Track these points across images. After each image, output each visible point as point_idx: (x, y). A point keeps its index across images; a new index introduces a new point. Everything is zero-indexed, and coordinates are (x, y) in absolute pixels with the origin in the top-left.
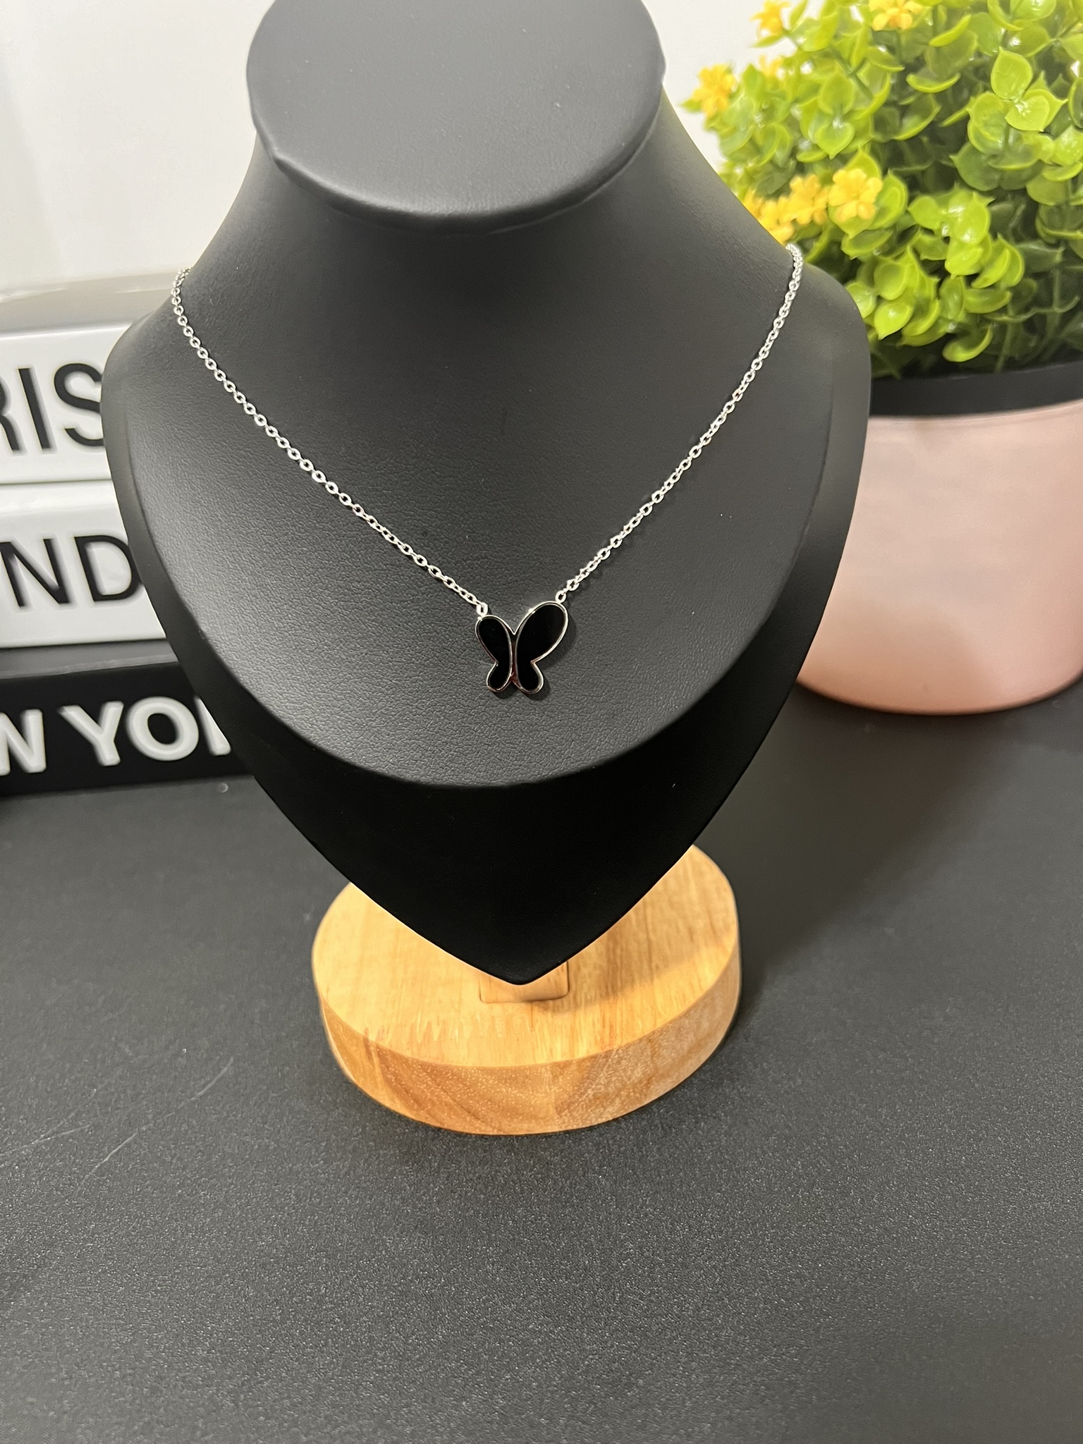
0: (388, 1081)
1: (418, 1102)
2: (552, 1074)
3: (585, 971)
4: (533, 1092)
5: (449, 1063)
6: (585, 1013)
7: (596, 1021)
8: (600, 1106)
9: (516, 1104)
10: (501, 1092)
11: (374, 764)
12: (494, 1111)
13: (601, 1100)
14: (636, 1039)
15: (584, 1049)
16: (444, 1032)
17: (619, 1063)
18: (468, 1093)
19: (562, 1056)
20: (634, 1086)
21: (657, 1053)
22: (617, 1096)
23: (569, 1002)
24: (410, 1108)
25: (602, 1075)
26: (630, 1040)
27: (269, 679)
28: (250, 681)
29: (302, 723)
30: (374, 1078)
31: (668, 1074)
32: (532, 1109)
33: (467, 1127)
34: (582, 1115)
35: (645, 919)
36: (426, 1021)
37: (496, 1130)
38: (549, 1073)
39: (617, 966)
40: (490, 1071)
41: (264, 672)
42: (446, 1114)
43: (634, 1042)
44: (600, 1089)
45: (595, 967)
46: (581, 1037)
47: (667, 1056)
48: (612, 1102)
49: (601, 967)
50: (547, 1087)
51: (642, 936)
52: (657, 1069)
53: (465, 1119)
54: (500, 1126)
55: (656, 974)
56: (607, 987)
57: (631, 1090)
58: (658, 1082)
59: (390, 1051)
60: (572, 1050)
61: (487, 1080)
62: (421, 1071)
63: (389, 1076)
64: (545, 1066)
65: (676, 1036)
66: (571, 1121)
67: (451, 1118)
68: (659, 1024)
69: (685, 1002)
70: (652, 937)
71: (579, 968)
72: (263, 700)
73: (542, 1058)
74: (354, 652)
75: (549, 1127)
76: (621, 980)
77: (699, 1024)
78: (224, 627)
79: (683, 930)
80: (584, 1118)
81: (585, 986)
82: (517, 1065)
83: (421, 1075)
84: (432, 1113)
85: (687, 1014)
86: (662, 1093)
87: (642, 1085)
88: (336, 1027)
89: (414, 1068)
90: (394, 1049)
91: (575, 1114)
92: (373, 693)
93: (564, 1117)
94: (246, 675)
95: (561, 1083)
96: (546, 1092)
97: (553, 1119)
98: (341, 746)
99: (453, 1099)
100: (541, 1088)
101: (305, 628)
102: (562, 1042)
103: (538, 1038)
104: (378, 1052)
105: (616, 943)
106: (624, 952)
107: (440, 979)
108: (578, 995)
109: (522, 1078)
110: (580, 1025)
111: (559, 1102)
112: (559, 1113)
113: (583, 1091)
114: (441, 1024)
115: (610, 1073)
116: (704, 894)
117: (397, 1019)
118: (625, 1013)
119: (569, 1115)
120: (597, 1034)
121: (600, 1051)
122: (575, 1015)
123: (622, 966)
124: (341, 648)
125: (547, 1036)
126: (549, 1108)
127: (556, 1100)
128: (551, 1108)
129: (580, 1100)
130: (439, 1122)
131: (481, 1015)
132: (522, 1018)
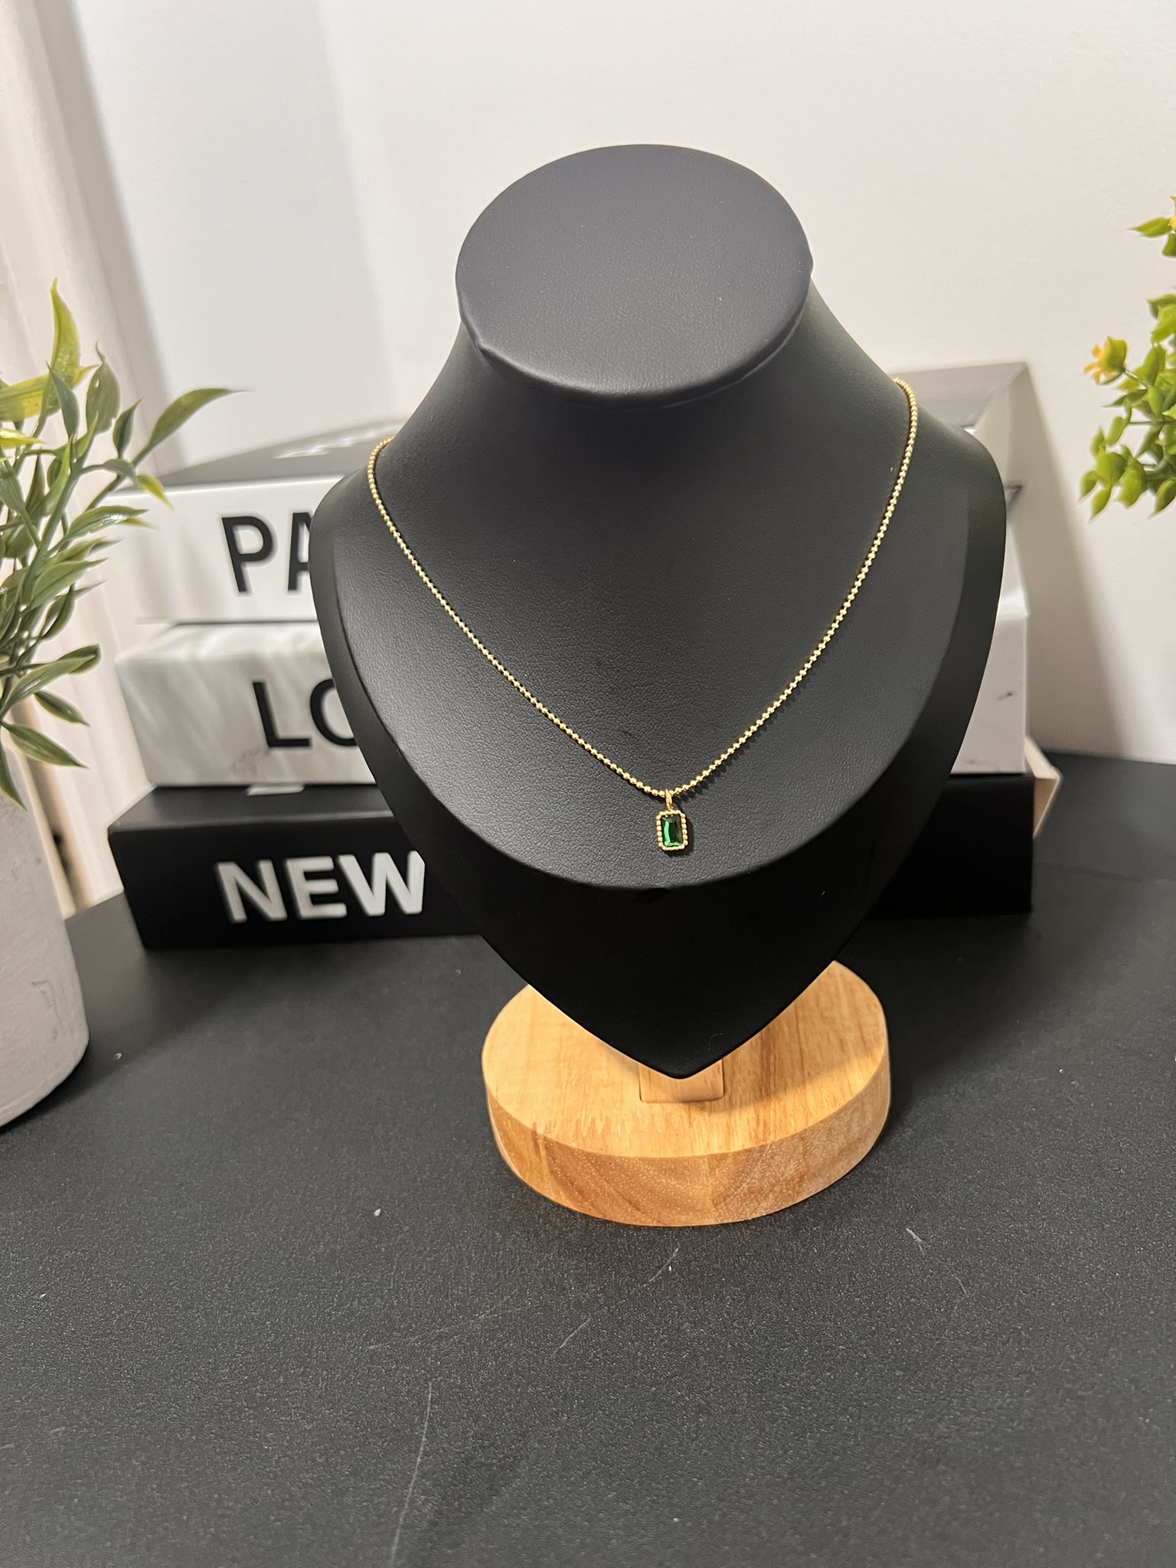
0: (552, 1172)
1: (583, 1194)
2: (709, 1166)
3: (739, 1076)
4: (691, 1183)
5: (612, 1154)
6: (740, 1113)
7: (750, 1120)
8: (754, 1200)
9: (675, 1194)
10: (661, 1182)
12: (654, 1202)
13: (755, 1194)
14: (789, 1135)
15: (739, 1143)
16: (607, 1127)
17: (772, 1158)
18: (630, 1183)
19: (719, 1149)
20: (788, 1183)
21: (809, 1152)
22: (771, 1191)
23: (725, 1106)
24: (574, 1200)
25: (756, 1170)
26: (781, 1136)
30: (540, 1172)
31: (819, 1175)
32: (690, 1200)
33: (628, 1218)
34: (738, 1209)
35: (798, 1033)
36: (590, 1117)
37: (655, 1222)
38: (707, 1165)
39: (770, 1073)
40: (650, 1162)
41: (454, 786)
42: (608, 1205)
43: (786, 1139)
44: (755, 1183)
46: (737, 1133)
47: (819, 1155)
48: (766, 1197)
49: (755, 1073)
50: (704, 1179)
51: (795, 1046)
52: (808, 1167)
53: (627, 1211)
55: (808, 1080)
56: (761, 1091)
57: (784, 1187)
58: (809, 1181)
59: (557, 1143)
60: (727, 1144)
61: (648, 1171)
62: (586, 1162)
63: (555, 1168)
64: (699, 1158)
65: (827, 1137)
66: (727, 1214)
67: (613, 1209)
68: (811, 1122)
69: (835, 1104)
70: (804, 1047)
71: (734, 1073)
73: (700, 1151)
75: (706, 1220)
76: (775, 1087)
77: (849, 1126)
78: (420, 746)
79: (834, 1041)
80: (739, 1211)
81: (740, 1092)
82: (676, 1156)
83: (585, 1166)
84: (595, 1203)
85: (837, 1116)
86: (814, 1193)
87: (794, 1182)
88: (505, 1123)
89: (579, 1158)
90: (560, 1141)
91: (730, 1206)
92: (550, 804)
95: (717, 1176)
96: (703, 1184)
97: (709, 1212)
98: (522, 851)
99: (615, 1190)
100: (699, 1180)
101: (491, 747)
102: (719, 1139)
103: (696, 1133)
104: (546, 1145)
105: (769, 1054)
106: (777, 1061)
107: (602, 1081)
108: (734, 1096)
109: (681, 1169)
110: (735, 1122)
111: (716, 1195)
112: (716, 1205)
113: (738, 1184)
114: (604, 1120)
115: (764, 1167)
116: (855, 1010)
117: (563, 1115)
118: (777, 1112)
119: (725, 1208)
120: (752, 1131)
121: (754, 1145)
122: (730, 1116)
123: (775, 1073)
124: (523, 764)
125: (704, 1132)
126: (706, 1200)
127: (712, 1192)
128: (708, 1200)
129: (736, 1193)
130: (601, 1213)
131: (640, 1113)
132: (680, 1116)
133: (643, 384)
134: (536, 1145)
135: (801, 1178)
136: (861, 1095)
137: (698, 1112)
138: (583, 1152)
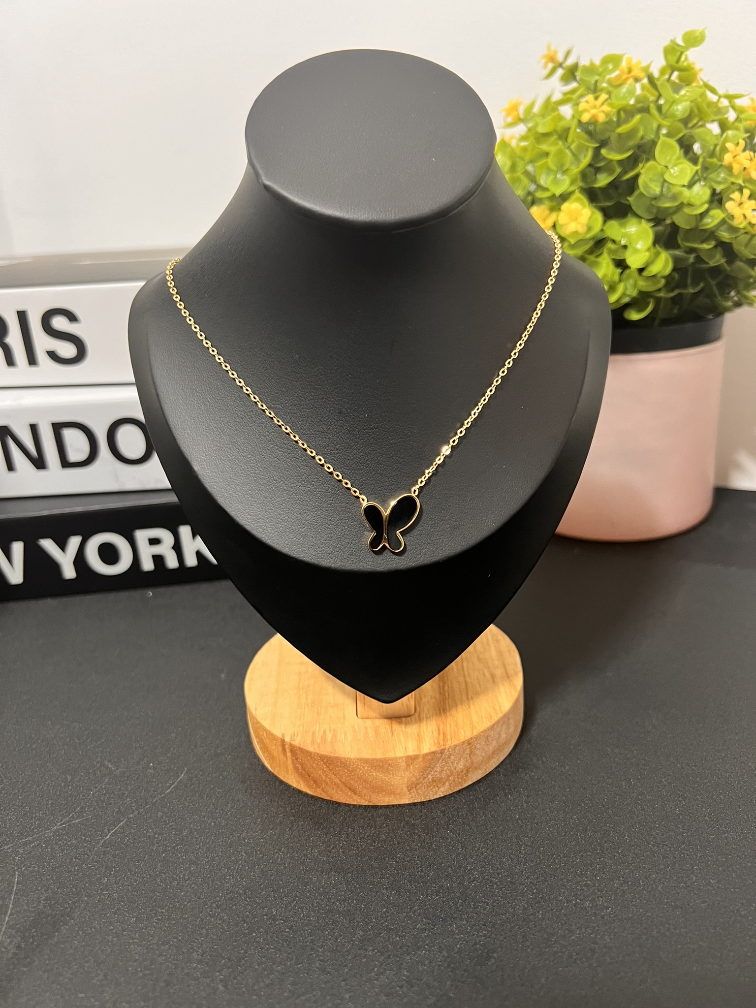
0: (296, 769)
1: (316, 782)
2: (406, 763)
3: (424, 700)
4: (393, 776)
5: (339, 756)
6: (427, 725)
7: (434, 731)
8: (436, 786)
9: (382, 783)
10: (372, 775)
11: (302, 555)
12: (367, 788)
13: (438, 782)
14: (461, 742)
15: (427, 747)
16: (334, 736)
17: (449, 757)
18: (350, 776)
19: (413, 752)
20: (458, 774)
21: (473, 752)
22: (447, 780)
23: (415, 720)
24: (310, 787)
25: (438, 766)
26: (456, 742)
27: (237, 500)
28: (225, 502)
29: (258, 529)
30: (286, 767)
31: (479, 768)
32: (392, 787)
33: (348, 800)
34: (425, 792)
35: (463, 668)
36: (322, 729)
37: (367, 802)
38: (404, 763)
39: (446, 697)
40: (366, 761)
41: (234, 496)
42: (334, 791)
43: (459, 744)
44: (437, 774)
46: (425, 740)
47: (480, 755)
48: (444, 784)
49: (435, 698)
50: (402, 772)
51: (461, 679)
52: (472, 763)
53: (347, 794)
54: (370, 799)
55: (472, 702)
56: (440, 710)
57: (456, 777)
58: (473, 773)
59: (299, 748)
60: (419, 747)
61: (363, 767)
62: (319, 761)
63: (297, 765)
64: (401, 758)
65: (485, 742)
66: (417, 796)
67: (338, 793)
68: (475, 733)
69: (491, 719)
70: (468, 679)
71: (421, 698)
72: (232, 513)
73: (400, 753)
74: (292, 485)
75: (402, 800)
76: (449, 706)
77: (500, 735)
78: (209, 467)
79: (487, 674)
80: (425, 794)
81: (426, 710)
82: (384, 757)
83: (319, 764)
84: (325, 790)
85: (492, 728)
86: (475, 780)
87: (463, 774)
88: (261, 733)
89: (315, 759)
90: (302, 746)
91: (419, 791)
92: (303, 510)
93: (412, 794)
94: (222, 497)
95: (411, 770)
96: (401, 776)
97: (405, 795)
98: (282, 544)
99: (340, 780)
100: (398, 773)
101: (261, 469)
102: (412, 744)
103: (397, 741)
104: (291, 749)
105: (444, 683)
106: (450, 688)
107: (330, 703)
108: (421, 714)
109: (387, 766)
110: (424, 733)
111: (409, 784)
112: (409, 790)
113: (425, 776)
114: (332, 731)
115: (443, 764)
116: (500, 653)
117: (303, 728)
119: (415, 792)
120: (435, 738)
121: (438, 749)
122: (420, 726)
123: (449, 698)
124: (284, 482)
125: (402, 739)
127: (408, 781)
128: (404, 787)
129: (423, 782)
130: (329, 796)
131: (358, 726)
132: (385, 728)
133: (380, 215)
134: (284, 750)
135: (468, 771)
136: (508, 713)
137: (398, 726)
138: (318, 754)
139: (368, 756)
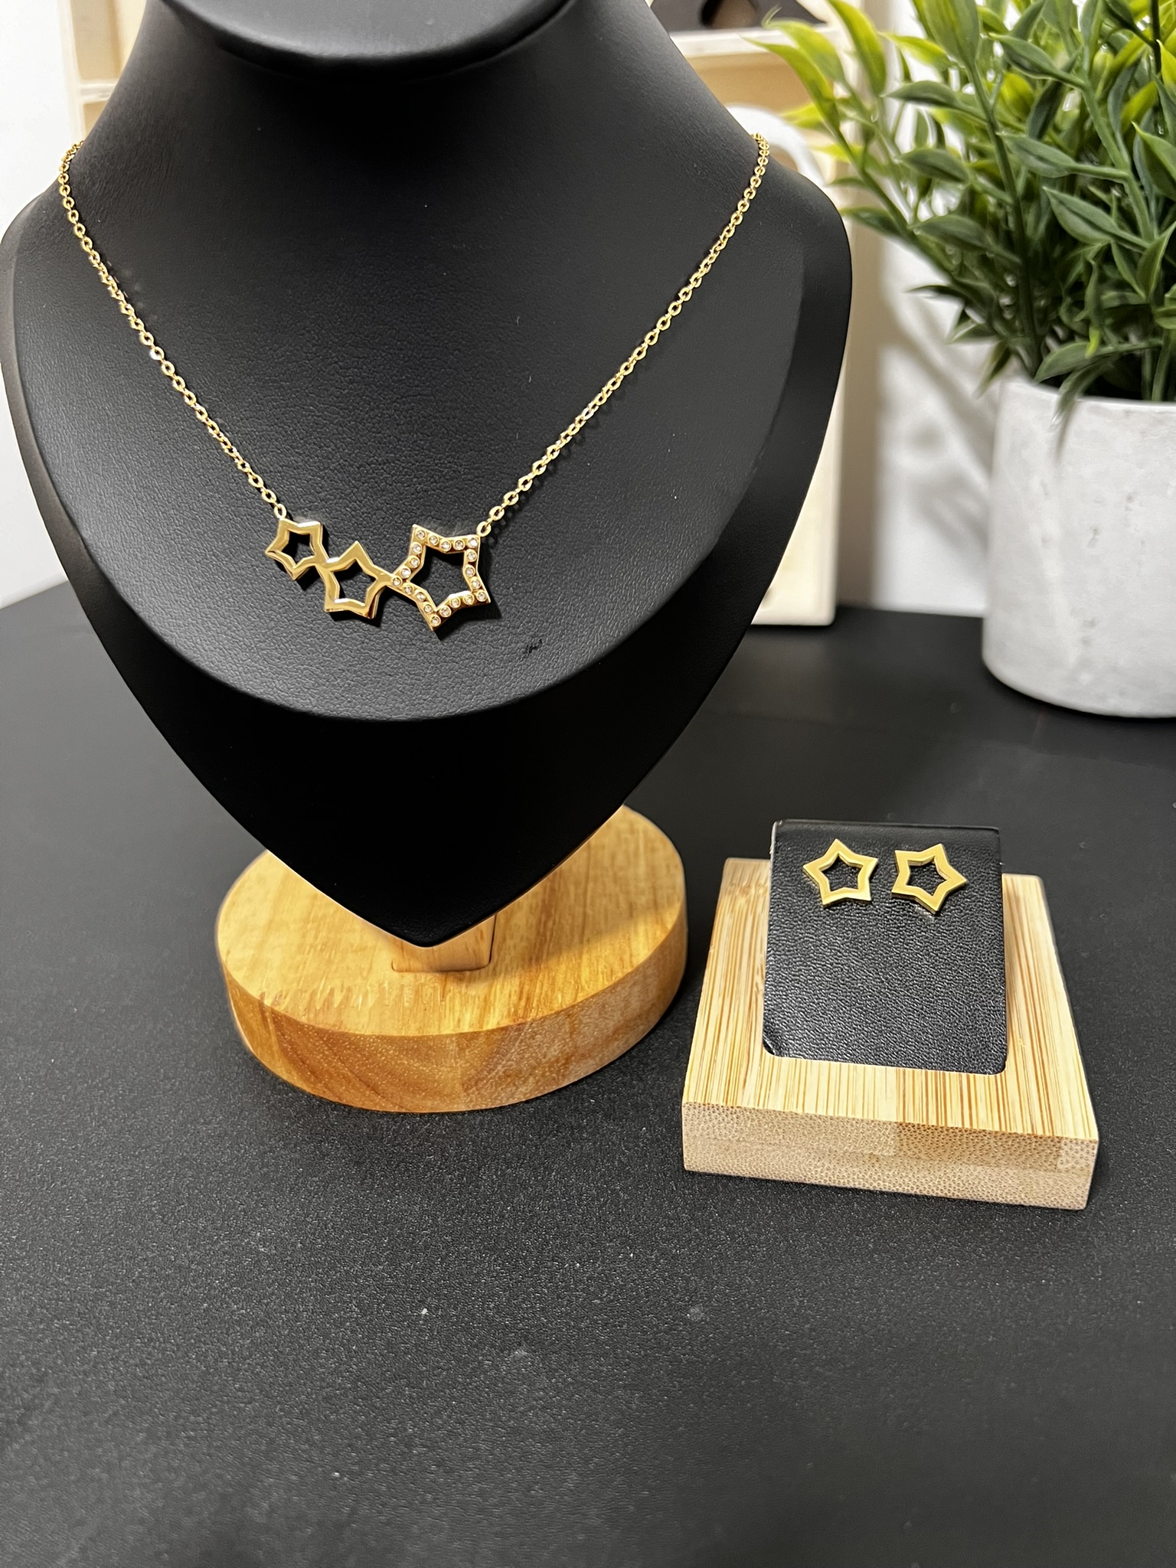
0: (284, 1050)
1: (315, 1074)
2: (458, 1046)
3: (510, 943)
4: (437, 1065)
5: (346, 1031)
6: (503, 984)
7: (513, 993)
8: (511, 1084)
9: (419, 1077)
10: (402, 1064)
11: (261, 690)
12: (395, 1085)
13: (512, 1077)
14: (553, 1012)
15: (494, 1020)
16: (347, 999)
17: (533, 1037)
18: (367, 1064)
19: (470, 1027)
20: (551, 1064)
21: (577, 1030)
22: (530, 1075)
24: (307, 1080)
25: (513, 1050)
26: (547, 1012)
27: (151, 592)
28: (132, 594)
29: (186, 642)
30: (270, 1047)
31: (589, 1054)
32: (436, 1085)
33: (367, 1103)
34: (492, 1093)
36: (330, 987)
37: (397, 1107)
38: (455, 1044)
39: (546, 940)
40: (390, 1040)
41: (146, 584)
42: (344, 1088)
43: (551, 1015)
44: (511, 1065)
45: (522, 939)
46: (494, 1009)
47: (589, 1034)
48: (526, 1079)
49: (528, 939)
50: (453, 1061)
51: (579, 910)
52: (576, 1047)
53: (366, 1095)
55: (587, 948)
56: (531, 959)
57: (547, 1069)
58: (577, 1063)
59: (285, 1016)
60: (481, 1019)
61: (387, 1051)
62: (317, 1039)
63: (285, 1045)
64: (447, 1036)
65: (600, 1014)
66: (480, 1099)
67: (349, 1092)
68: (581, 997)
69: (612, 977)
70: (589, 911)
71: (504, 939)
72: (145, 615)
73: (448, 1028)
75: (456, 1106)
76: (548, 954)
77: (627, 1002)
78: (106, 532)
79: (623, 905)
80: (494, 1097)
81: (508, 958)
82: (420, 1035)
83: (317, 1044)
84: (329, 1085)
85: (613, 988)
86: (583, 1075)
87: (559, 1065)
88: (234, 991)
89: (310, 1035)
90: (288, 1014)
91: (483, 1091)
92: (263, 610)
93: (471, 1095)
95: (467, 1057)
96: (451, 1067)
97: (459, 1097)
98: (227, 669)
99: (351, 1071)
100: (446, 1061)
101: (192, 536)
102: (473, 1013)
103: (448, 1008)
104: (274, 1018)
105: (549, 916)
106: (557, 925)
107: (352, 945)
108: (499, 963)
109: (425, 1049)
110: (495, 996)
111: (466, 1078)
112: (466, 1090)
113: (492, 1067)
114: (344, 990)
115: (523, 1048)
116: (652, 871)
117: (298, 984)
118: (545, 985)
119: (477, 1093)
120: (511, 1006)
121: (512, 1024)
122: (491, 986)
123: (551, 939)
125: (457, 1006)
126: (455, 1084)
127: (462, 1075)
128: (457, 1085)
129: (489, 1076)
130: (337, 1096)
131: (389, 984)
132: (435, 987)
134: (264, 1019)
135: (568, 1060)
137: (455, 984)
138: (313, 1027)
139: (394, 1033)
